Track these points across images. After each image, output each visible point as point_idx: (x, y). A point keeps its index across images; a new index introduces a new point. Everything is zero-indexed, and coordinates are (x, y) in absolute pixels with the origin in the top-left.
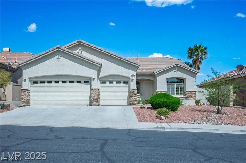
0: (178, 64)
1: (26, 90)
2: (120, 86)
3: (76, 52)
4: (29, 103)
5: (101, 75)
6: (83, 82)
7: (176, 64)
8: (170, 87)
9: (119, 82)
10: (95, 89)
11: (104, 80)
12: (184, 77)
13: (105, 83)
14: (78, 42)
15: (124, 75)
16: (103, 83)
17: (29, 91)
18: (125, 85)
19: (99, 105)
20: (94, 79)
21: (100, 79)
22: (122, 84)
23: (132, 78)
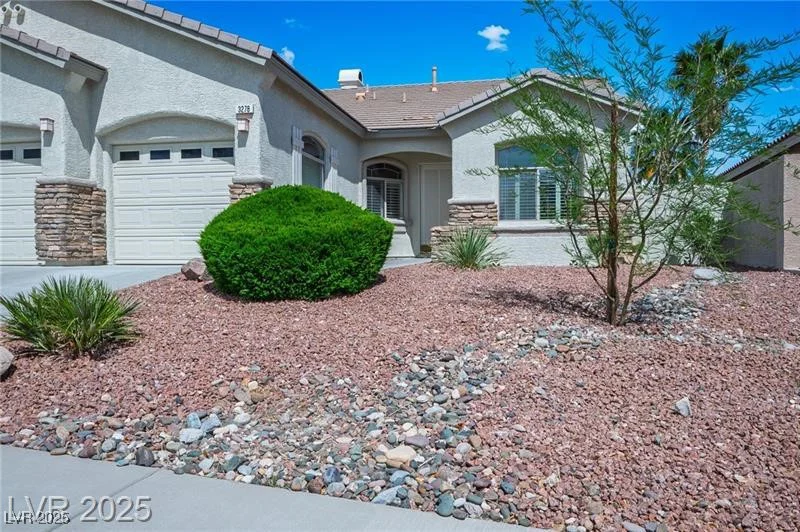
2: (201, 167)
5: (103, 120)
6: (19, 153)
8: (518, 184)
9: (195, 153)
10: (54, 185)
11: (127, 142)
13: (136, 156)
15: (204, 113)
16: (125, 156)
18: (221, 164)
19: (105, 263)
20: (49, 134)
21: (102, 139)
22: (207, 161)
23: (241, 126)
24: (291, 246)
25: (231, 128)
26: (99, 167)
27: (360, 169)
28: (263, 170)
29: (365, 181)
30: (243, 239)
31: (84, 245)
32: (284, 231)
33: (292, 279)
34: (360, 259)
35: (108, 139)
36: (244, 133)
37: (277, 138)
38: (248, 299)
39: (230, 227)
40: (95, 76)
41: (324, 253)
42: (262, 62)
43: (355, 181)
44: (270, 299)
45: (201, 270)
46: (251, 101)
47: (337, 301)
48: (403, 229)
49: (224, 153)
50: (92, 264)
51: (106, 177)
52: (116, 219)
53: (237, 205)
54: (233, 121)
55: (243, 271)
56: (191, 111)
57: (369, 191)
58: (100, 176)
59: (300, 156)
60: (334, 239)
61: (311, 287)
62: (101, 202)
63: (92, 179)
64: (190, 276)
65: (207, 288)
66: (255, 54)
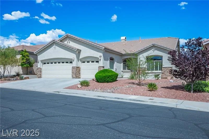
0: (154, 44)
1: (39, 68)
2: (94, 64)
3: (66, 42)
4: (41, 76)
5: (81, 57)
6: (69, 62)
7: (153, 44)
8: (150, 64)
9: (93, 62)
10: (74, 67)
11: (84, 60)
12: (161, 55)
13: (85, 62)
14: (66, 35)
15: (95, 56)
16: (83, 62)
17: (41, 68)
18: (97, 63)
19: (80, 78)
20: (74, 60)
21: (80, 60)
22: (95, 63)
23: (100, 58)
24: (105, 77)
25: (99, 58)
26: (80, 64)
27: (122, 61)
28: (103, 65)
29: (123, 63)
30: (100, 76)
31: (78, 75)
32: (104, 75)
33: (105, 80)
34: (113, 78)
35: (81, 60)
36: (100, 59)
37: (105, 59)
38: (100, 82)
39: (98, 74)
40: (79, 51)
41: (108, 78)
42: (103, 49)
43: (121, 63)
44: (102, 82)
45: (95, 79)
46: (101, 54)
47: (110, 83)
48: (130, 72)
49: (97, 62)
50: (79, 78)
51: (81, 65)
52: (82, 72)
53: (99, 71)
54: (99, 57)
55: (100, 79)
56: (93, 56)
57: (123, 65)
58: (80, 65)
59: (109, 61)
60: (110, 76)
61: (107, 81)
62: (80, 69)
63: (79, 66)
64: (93, 80)
65: (96, 81)
66: (102, 48)
